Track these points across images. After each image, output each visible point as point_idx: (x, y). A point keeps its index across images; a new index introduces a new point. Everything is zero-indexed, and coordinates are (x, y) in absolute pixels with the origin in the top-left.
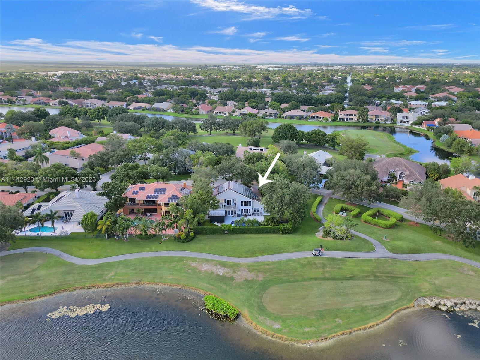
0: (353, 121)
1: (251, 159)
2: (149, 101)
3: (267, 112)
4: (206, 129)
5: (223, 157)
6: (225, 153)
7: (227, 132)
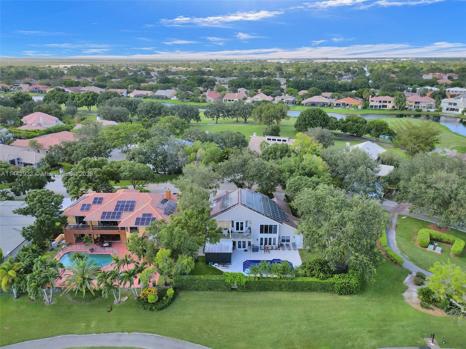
0: (387, 108)
1: (271, 153)
2: (152, 89)
3: (283, 99)
4: (212, 116)
5: (231, 150)
6: (234, 145)
7: (237, 121)
